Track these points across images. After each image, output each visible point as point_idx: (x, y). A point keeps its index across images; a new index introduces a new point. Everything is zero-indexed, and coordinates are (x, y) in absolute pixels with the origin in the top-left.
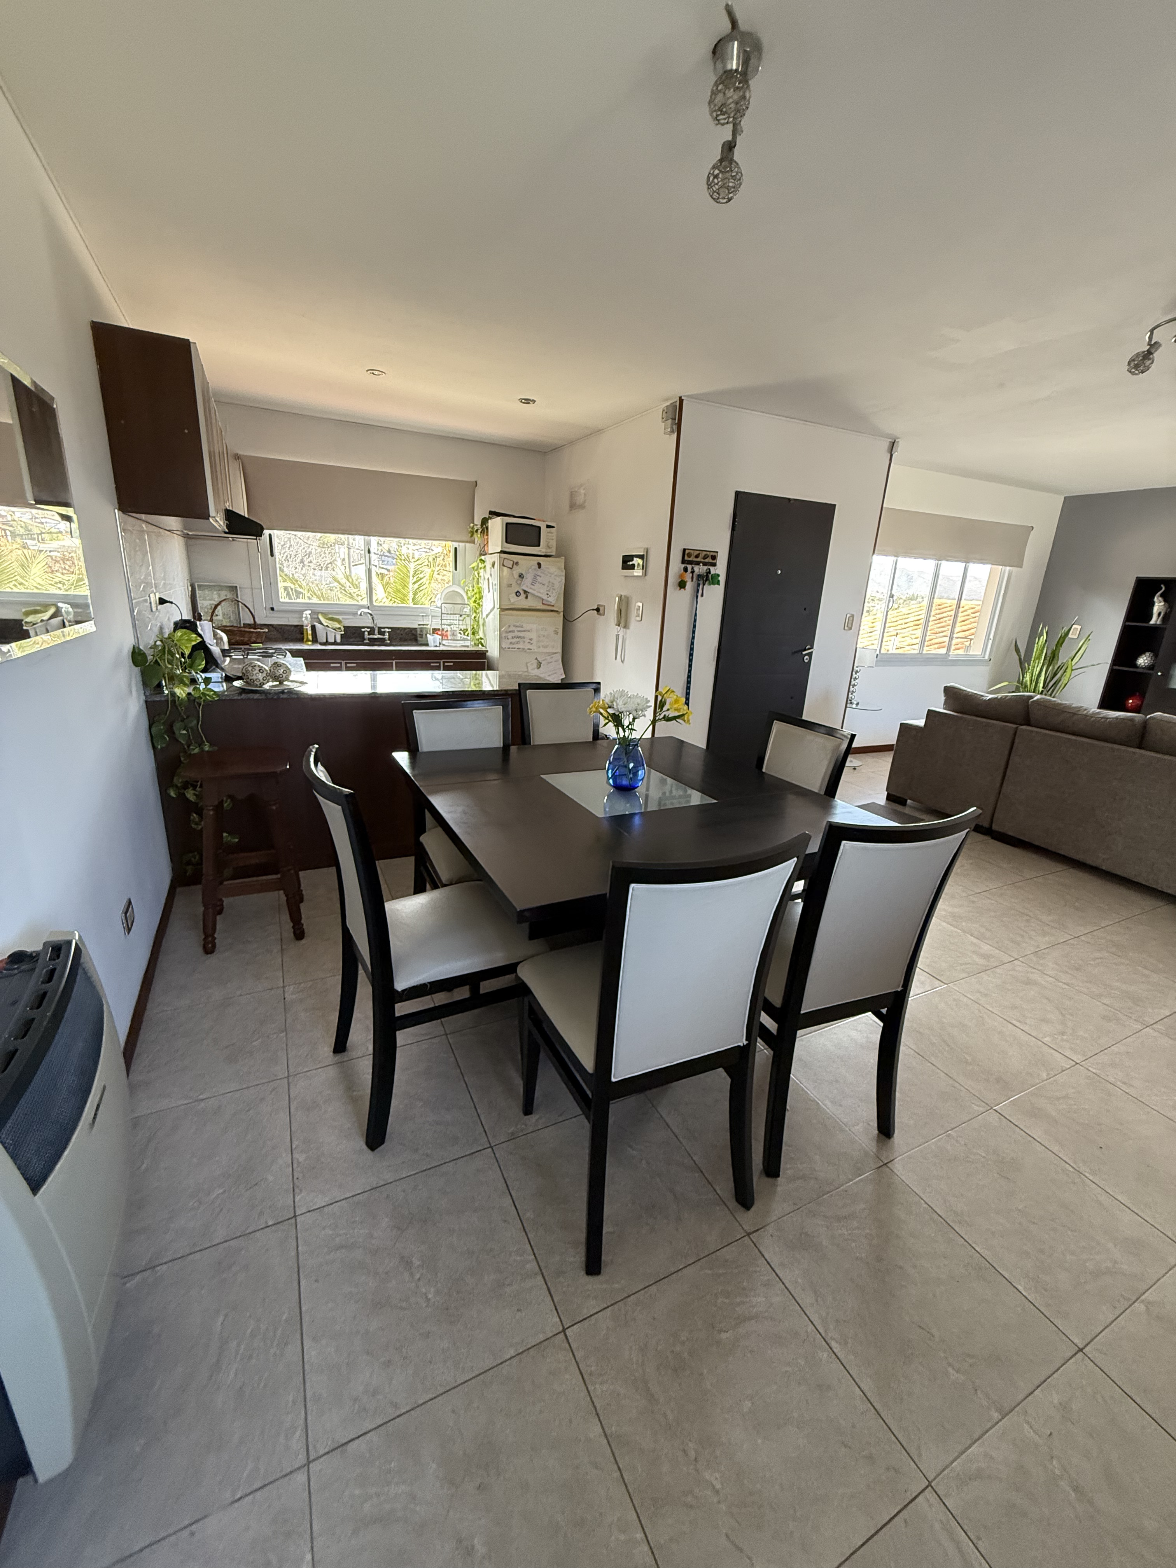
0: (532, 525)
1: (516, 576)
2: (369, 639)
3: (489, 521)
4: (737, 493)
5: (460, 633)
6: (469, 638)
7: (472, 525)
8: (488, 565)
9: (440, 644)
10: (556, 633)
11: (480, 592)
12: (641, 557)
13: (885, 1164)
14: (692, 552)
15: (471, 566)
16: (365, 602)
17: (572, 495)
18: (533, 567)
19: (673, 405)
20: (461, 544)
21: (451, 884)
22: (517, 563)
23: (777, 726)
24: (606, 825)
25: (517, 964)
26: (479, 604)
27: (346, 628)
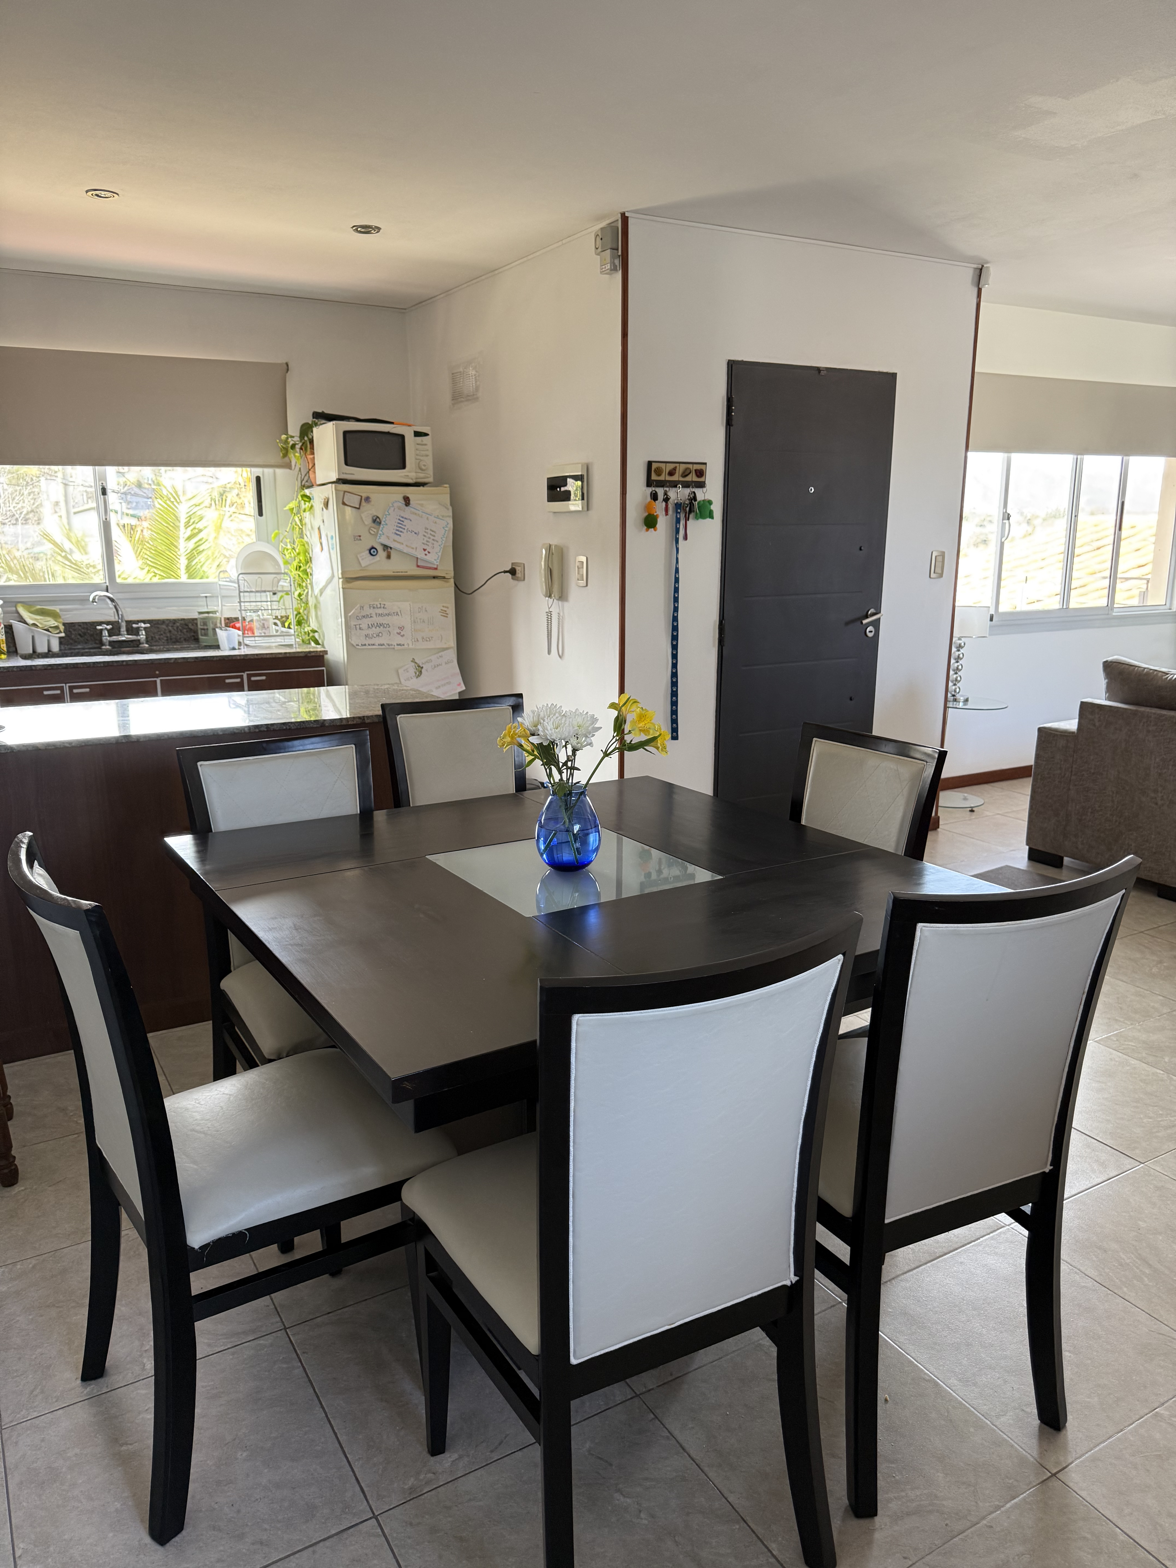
0: (388, 433)
1: (368, 521)
2: (111, 643)
3: (315, 429)
4: (732, 365)
5: (275, 624)
6: (292, 631)
7: (284, 437)
8: (318, 504)
9: (240, 643)
10: (445, 614)
11: (306, 551)
12: (576, 478)
13: (1054, 1475)
14: (663, 466)
15: (287, 508)
16: (99, 578)
17: (455, 378)
18: (396, 505)
19: (611, 226)
20: (266, 470)
21: (280, 1058)
22: (367, 499)
23: (819, 747)
24: (541, 932)
25: (400, 1185)
26: (305, 572)
27: (69, 627)
